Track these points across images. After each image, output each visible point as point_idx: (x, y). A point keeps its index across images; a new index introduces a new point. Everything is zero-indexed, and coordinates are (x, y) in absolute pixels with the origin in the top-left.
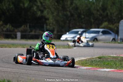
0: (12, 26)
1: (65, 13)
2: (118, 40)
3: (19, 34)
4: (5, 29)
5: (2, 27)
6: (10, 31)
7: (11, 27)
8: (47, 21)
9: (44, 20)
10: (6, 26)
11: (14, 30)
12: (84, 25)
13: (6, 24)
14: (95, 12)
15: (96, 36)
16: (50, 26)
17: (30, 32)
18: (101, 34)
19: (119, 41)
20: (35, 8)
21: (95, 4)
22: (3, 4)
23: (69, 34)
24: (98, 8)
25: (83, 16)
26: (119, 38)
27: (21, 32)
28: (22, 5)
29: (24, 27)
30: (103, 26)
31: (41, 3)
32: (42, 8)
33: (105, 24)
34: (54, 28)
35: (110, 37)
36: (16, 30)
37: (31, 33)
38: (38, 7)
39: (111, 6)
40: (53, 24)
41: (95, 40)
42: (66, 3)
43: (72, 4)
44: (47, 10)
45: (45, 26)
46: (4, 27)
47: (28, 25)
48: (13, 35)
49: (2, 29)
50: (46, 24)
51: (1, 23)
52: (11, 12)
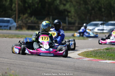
0: (37, 18)
1: (87, 6)
4: (29, 21)
5: (27, 19)
6: (35, 23)
7: (35, 19)
8: (69, 14)
9: (66, 13)
10: (30, 18)
11: (38, 22)
12: (104, 18)
13: (31, 17)
15: (114, 28)
16: (72, 19)
25: (103, 10)
29: (47, 19)
34: (75, 20)
40: (74, 16)
44: (69, 3)
45: (67, 18)
46: (29, 19)
47: (51, 18)
48: (37, 27)
49: (27, 21)
50: (68, 16)
51: (26, 15)
52: (36, 6)
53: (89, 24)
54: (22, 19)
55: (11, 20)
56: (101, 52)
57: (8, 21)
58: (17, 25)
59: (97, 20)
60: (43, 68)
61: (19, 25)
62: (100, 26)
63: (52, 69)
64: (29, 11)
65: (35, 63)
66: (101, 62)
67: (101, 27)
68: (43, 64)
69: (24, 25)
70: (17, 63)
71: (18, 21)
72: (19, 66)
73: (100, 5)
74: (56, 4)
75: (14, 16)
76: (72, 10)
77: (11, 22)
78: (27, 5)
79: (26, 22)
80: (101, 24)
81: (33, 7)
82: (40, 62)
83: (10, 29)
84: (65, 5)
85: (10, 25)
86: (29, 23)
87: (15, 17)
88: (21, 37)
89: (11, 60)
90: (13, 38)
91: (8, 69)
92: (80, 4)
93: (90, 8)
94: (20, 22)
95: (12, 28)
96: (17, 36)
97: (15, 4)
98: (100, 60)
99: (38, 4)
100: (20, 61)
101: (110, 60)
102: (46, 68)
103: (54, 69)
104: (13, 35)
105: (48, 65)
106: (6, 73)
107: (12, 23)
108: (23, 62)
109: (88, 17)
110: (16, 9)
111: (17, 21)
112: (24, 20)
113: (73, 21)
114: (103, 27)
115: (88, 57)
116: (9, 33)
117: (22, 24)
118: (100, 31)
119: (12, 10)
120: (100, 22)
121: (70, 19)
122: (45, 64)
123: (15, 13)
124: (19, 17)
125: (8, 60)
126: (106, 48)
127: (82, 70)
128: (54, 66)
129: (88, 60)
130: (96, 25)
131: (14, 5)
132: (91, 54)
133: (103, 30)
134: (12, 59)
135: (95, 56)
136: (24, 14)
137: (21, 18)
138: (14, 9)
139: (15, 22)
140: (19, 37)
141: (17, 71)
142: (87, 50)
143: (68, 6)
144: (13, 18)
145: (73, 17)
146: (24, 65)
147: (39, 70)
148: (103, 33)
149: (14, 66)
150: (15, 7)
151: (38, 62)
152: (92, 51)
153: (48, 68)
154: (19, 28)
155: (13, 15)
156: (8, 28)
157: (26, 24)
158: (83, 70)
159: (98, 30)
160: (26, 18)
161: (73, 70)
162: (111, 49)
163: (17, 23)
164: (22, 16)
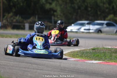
0: (22, 17)
1: (73, 5)
3: (27, 25)
4: (15, 20)
5: (12, 18)
6: (20, 22)
7: (20, 18)
8: (55, 13)
9: (52, 12)
10: (15, 17)
11: (23, 21)
12: (90, 18)
13: (16, 16)
14: (101, 5)
15: (100, 28)
16: (58, 18)
18: (105, 26)
23: (74, 25)
25: (89, 9)
27: (30, 23)
29: (33, 18)
30: (109, 18)
33: (111, 16)
35: (114, 29)
36: (25, 22)
40: (60, 15)
41: (100, 32)
45: (53, 18)
46: (14, 18)
47: (37, 17)
48: (22, 26)
49: (12, 20)
50: (54, 15)
51: (11, 14)
52: (22, 4)
53: (76, 23)
56: (87, 53)
59: (84, 19)
60: (28, 68)
61: (3, 24)
62: (87, 25)
63: (38, 69)
64: (14, 10)
65: (20, 63)
66: (88, 62)
67: (87, 27)
68: (29, 64)
69: (8, 24)
70: (1, 64)
71: (2, 20)
72: (3, 66)
73: (86, 4)
74: (42, 3)
76: (59, 9)
78: (12, 4)
79: (11, 21)
80: (88, 24)
81: (19, 6)
82: (25, 63)
86: (15, 22)
88: (6, 36)
92: (66, 3)
93: (76, 7)
94: (4, 21)
96: (2, 36)
98: (86, 61)
100: (5, 61)
101: (96, 60)
102: (31, 69)
103: (40, 70)
105: (34, 65)
108: (8, 62)
109: (74, 17)
112: (9, 20)
114: (90, 27)
115: (74, 57)
117: (6, 23)
118: (86, 31)
120: (86, 22)
121: (56, 18)
122: (30, 65)
126: (92, 48)
127: (68, 71)
129: (74, 61)
130: (83, 25)
132: (77, 55)
133: (89, 30)
135: (81, 56)
136: (9, 13)
137: (5, 17)
140: (4, 36)
141: (2, 72)
142: (73, 51)
143: (53, 5)
145: (59, 16)
146: (8, 66)
147: (25, 71)
148: (89, 33)
151: (23, 62)
152: (78, 52)
153: (34, 69)
154: (4, 27)
158: (70, 71)
159: (85, 29)
160: (11, 17)
161: (58, 70)
162: (98, 49)
163: (2, 22)
164: (7, 15)
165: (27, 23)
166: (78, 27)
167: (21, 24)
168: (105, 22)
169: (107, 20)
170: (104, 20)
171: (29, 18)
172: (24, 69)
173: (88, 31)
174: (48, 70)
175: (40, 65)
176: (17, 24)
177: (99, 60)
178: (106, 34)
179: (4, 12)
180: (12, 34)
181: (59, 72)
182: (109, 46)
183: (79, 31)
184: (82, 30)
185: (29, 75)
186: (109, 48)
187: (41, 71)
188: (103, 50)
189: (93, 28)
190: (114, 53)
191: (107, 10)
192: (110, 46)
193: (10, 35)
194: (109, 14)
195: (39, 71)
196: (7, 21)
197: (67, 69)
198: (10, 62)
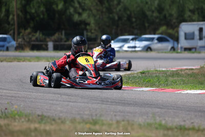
0: (43, 34)
1: (111, 15)
2: (178, 49)
3: (51, 45)
4: (34, 38)
5: (30, 36)
6: (41, 41)
7: (41, 35)
8: (88, 27)
9: (83, 26)
10: (35, 34)
11: (45, 39)
12: (136, 31)
13: (36, 32)
14: (149, 13)
15: (150, 44)
16: (92, 33)
17: (65, 41)
18: (156, 41)
19: (179, 51)
20: (72, 10)
21: (149, 3)
22: (31, 5)
23: (114, 42)
24: (153, 8)
25: (134, 20)
26: (179, 46)
27: (55, 41)
28: (54, 6)
29: (59, 34)
30: (160, 31)
31: (79, 3)
32: (80, 11)
33: (163, 28)
34: (97, 36)
35: (168, 45)
36: (48, 39)
37: (67, 43)
38: (75, 9)
39: (170, 6)
40: (95, 30)
41: (149, 50)
42: (111, 3)
43: (119, 3)
44: (88, 12)
45: (85, 33)
46: (33, 36)
47: (63, 32)
48: (44, 46)
49: (30, 38)
50: (87, 30)
51: (29, 30)
52: (42, 16)
53: (116, 40)
54: (23, 35)
55: (9, 38)
56: (134, 77)
57: (4, 40)
58: (16, 43)
59: (126, 34)
60: (57, 100)
61: (19, 44)
62: (131, 42)
63: (70, 102)
64: (32, 25)
65: (45, 94)
66: (136, 90)
67: (132, 44)
68: (57, 96)
69: (26, 43)
70: (20, 96)
72: (23, 99)
73: (128, 13)
74: (69, 14)
75: (11, 32)
76: (92, 21)
77: (8, 40)
78: (28, 17)
79: (28, 40)
80: (133, 39)
81: (37, 19)
82: (52, 93)
83: (7, 49)
84: (80, 14)
85: (7, 44)
86: (34, 41)
87: (14, 33)
88: (23, 60)
89: (12, 92)
90: (12, 62)
91: (8, 103)
92: (102, 12)
93: (116, 18)
94: (20, 40)
95: (10, 49)
96: (18, 60)
97: (14, 15)
99: (43, 15)
101: (147, 87)
102: (61, 101)
103: (73, 102)
104: (12, 58)
105: (63, 97)
106: (6, 109)
107: (10, 42)
108: (29, 93)
109: (113, 31)
110: (14, 22)
111: (16, 39)
112: (25, 38)
113: (93, 36)
114: (135, 44)
116: (6, 56)
117: (23, 43)
118: (130, 49)
119: (9, 23)
120: (131, 37)
121: (89, 34)
122: (59, 96)
123: (13, 27)
124: (19, 34)
125: (7, 91)
126: (140, 71)
127: (111, 102)
128: (72, 98)
130: (126, 41)
131: (11, 17)
133: (135, 47)
134: (12, 90)
135: (127, 83)
136: (25, 29)
137: (21, 34)
138: (12, 23)
139: (14, 40)
141: (22, 106)
143: (85, 16)
144: (11, 35)
145: (93, 31)
146: (30, 98)
147: (52, 104)
148: (135, 51)
149: (17, 100)
150: (13, 19)
151: (49, 93)
153: (64, 101)
154: (20, 48)
155: (11, 30)
156: (5, 48)
157: (29, 42)
158: (113, 102)
159: (129, 47)
160: (29, 34)
161: (98, 102)
162: (148, 72)
163: (17, 41)
164: (23, 31)
165: (50, 41)
166: (119, 45)
167: (42, 43)
168: (156, 36)
169: (158, 34)
170: (154, 34)
171: (53, 34)
172: (51, 102)
173: (133, 49)
174: (83, 102)
175: (73, 96)
176: (37, 43)
177: (151, 87)
178: (158, 53)
179: (19, 28)
180: (31, 57)
181: (99, 105)
182: (163, 68)
183: (121, 50)
184: (125, 48)
185: (59, 109)
186: (163, 71)
187: (75, 104)
188: (155, 73)
189: (140, 45)
190: (170, 76)
191: (157, 20)
192: (165, 67)
193: (29, 58)
194: (160, 25)
195: (71, 103)
196: (24, 39)
197: (109, 100)
198: (31, 93)
